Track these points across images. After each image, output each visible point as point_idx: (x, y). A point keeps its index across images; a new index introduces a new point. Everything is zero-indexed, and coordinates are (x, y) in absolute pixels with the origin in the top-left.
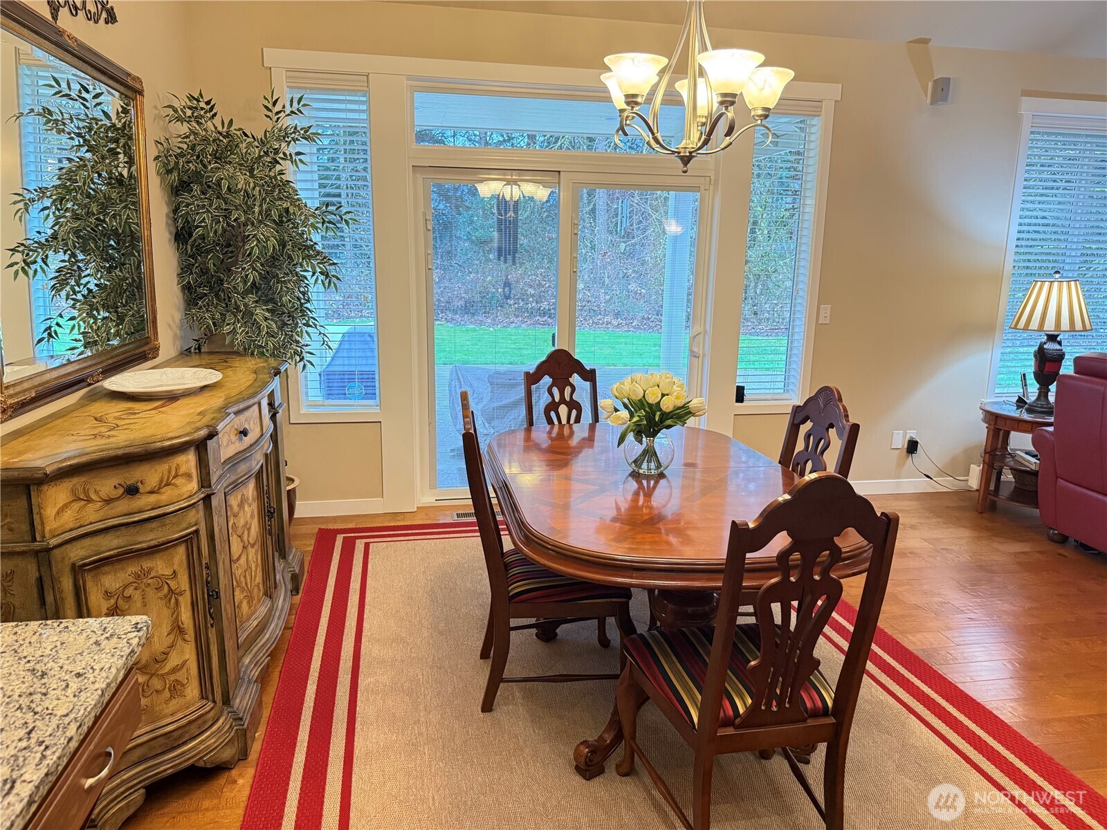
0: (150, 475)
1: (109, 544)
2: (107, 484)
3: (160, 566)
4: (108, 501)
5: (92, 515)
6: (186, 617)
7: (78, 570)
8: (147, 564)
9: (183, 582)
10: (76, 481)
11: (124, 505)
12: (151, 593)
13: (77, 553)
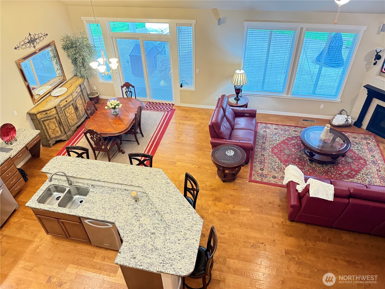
0: (48, 112)
1: (46, 119)
2: (44, 113)
3: (52, 120)
4: (44, 115)
5: (43, 116)
6: (57, 125)
7: (43, 121)
8: (50, 120)
9: (56, 122)
10: (41, 113)
11: (46, 115)
12: (52, 123)
13: (42, 120)
